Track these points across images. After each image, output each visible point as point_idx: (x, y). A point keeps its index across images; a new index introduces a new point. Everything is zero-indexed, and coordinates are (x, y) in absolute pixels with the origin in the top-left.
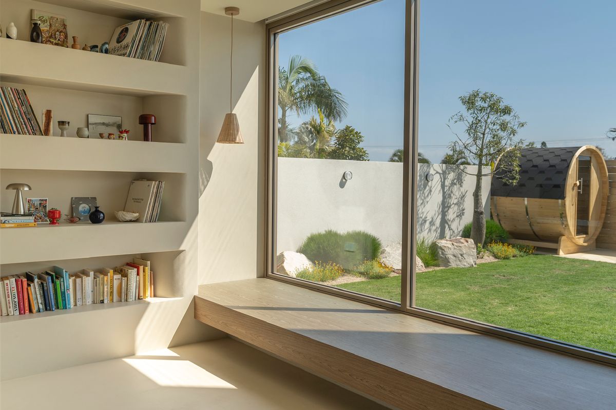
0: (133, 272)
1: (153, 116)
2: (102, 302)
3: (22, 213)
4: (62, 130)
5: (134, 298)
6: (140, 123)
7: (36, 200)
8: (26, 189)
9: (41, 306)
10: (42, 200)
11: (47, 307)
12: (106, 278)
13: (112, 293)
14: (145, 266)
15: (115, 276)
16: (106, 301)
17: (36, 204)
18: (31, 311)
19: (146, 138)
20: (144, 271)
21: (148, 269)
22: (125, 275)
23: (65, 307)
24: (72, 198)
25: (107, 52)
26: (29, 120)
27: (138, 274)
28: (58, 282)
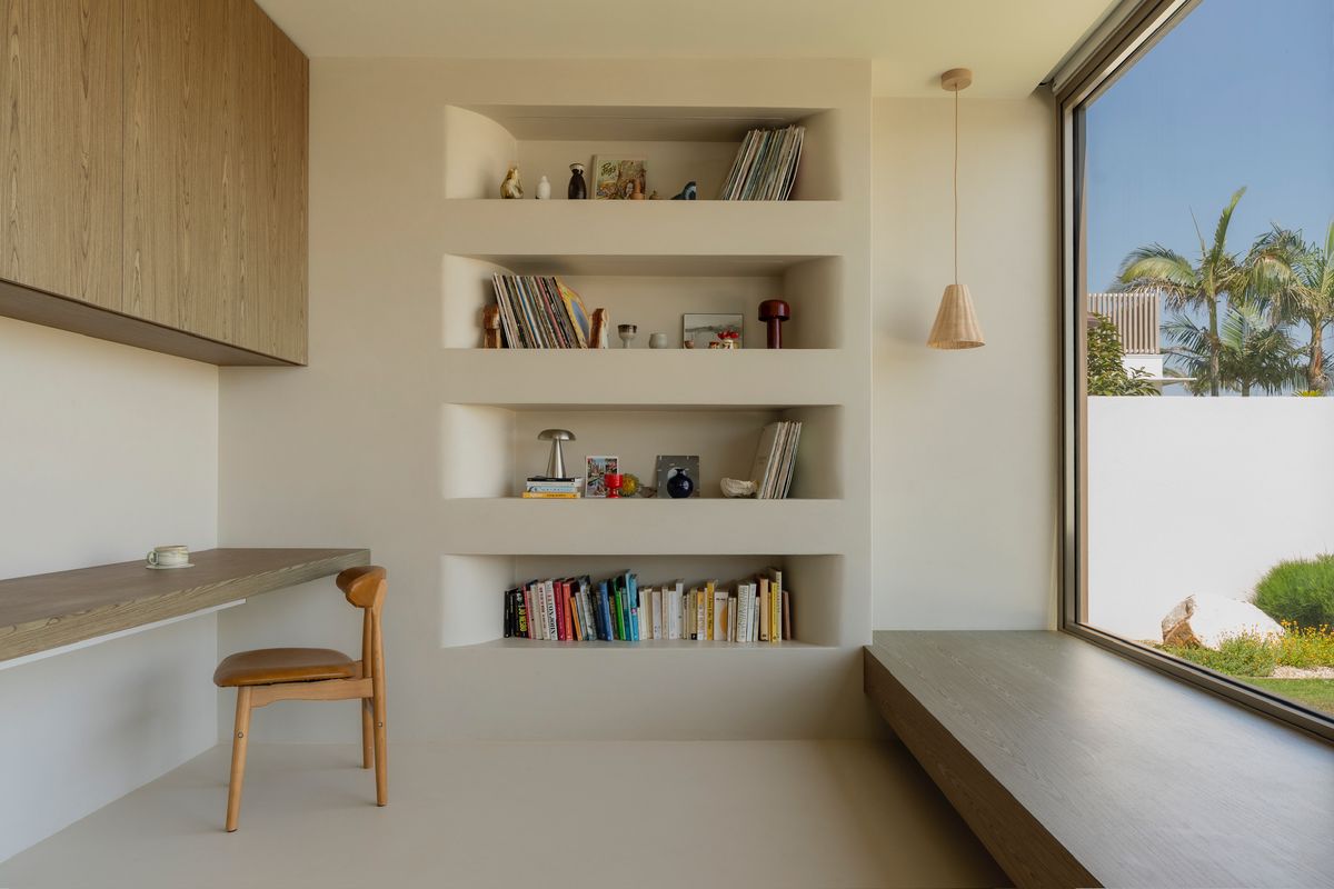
0: (747, 591)
1: (782, 302)
2: (694, 637)
3: (560, 476)
4: (624, 339)
5: (749, 639)
6: (761, 319)
7: (601, 460)
8: (565, 437)
9: (590, 631)
10: (610, 460)
11: (601, 634)
12: (700, 595)
13: (711, 623)
14: (772, 579)
15: (716, 594)
16: (700, 637)
17: (602, 465)
18: (575, 637)
19: (771, 345)
20: (770, 590)
21: (777, 587)
22: (734, 593)
23: (629, 638)
24: (658, 457)
25: (693, 197)
26: (561, 324)
27: (758, 594)
28: (619, 594)
